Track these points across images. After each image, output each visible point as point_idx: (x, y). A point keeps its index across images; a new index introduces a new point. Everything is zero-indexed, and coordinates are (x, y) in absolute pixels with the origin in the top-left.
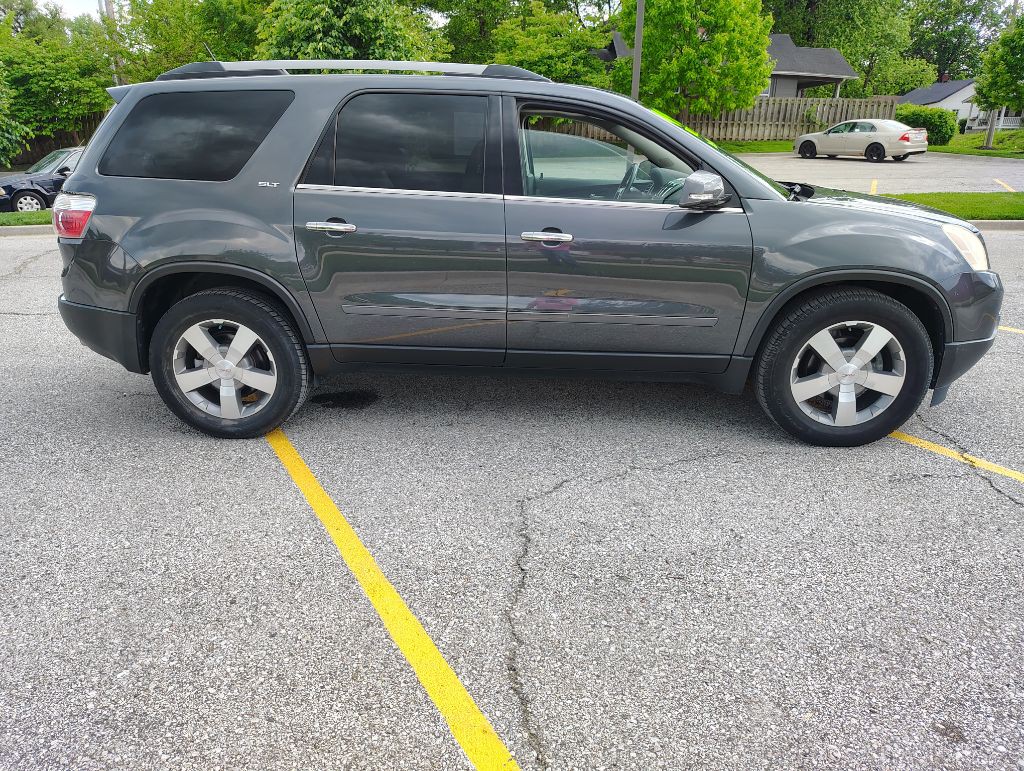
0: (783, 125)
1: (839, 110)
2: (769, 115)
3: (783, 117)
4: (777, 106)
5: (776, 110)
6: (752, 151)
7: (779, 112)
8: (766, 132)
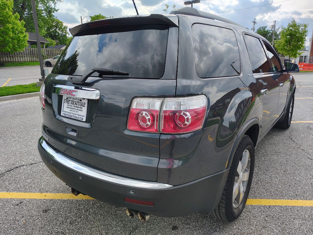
0: (33, 57)
1: (50, 52)
2: (27, 53)
3: (32, 54)
4: (29, 50)
5: (29, 52)
6: (27, 65)
7: (31, 53)
8: (28, 59)
